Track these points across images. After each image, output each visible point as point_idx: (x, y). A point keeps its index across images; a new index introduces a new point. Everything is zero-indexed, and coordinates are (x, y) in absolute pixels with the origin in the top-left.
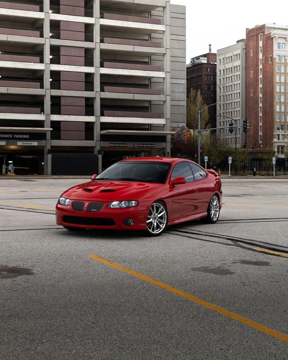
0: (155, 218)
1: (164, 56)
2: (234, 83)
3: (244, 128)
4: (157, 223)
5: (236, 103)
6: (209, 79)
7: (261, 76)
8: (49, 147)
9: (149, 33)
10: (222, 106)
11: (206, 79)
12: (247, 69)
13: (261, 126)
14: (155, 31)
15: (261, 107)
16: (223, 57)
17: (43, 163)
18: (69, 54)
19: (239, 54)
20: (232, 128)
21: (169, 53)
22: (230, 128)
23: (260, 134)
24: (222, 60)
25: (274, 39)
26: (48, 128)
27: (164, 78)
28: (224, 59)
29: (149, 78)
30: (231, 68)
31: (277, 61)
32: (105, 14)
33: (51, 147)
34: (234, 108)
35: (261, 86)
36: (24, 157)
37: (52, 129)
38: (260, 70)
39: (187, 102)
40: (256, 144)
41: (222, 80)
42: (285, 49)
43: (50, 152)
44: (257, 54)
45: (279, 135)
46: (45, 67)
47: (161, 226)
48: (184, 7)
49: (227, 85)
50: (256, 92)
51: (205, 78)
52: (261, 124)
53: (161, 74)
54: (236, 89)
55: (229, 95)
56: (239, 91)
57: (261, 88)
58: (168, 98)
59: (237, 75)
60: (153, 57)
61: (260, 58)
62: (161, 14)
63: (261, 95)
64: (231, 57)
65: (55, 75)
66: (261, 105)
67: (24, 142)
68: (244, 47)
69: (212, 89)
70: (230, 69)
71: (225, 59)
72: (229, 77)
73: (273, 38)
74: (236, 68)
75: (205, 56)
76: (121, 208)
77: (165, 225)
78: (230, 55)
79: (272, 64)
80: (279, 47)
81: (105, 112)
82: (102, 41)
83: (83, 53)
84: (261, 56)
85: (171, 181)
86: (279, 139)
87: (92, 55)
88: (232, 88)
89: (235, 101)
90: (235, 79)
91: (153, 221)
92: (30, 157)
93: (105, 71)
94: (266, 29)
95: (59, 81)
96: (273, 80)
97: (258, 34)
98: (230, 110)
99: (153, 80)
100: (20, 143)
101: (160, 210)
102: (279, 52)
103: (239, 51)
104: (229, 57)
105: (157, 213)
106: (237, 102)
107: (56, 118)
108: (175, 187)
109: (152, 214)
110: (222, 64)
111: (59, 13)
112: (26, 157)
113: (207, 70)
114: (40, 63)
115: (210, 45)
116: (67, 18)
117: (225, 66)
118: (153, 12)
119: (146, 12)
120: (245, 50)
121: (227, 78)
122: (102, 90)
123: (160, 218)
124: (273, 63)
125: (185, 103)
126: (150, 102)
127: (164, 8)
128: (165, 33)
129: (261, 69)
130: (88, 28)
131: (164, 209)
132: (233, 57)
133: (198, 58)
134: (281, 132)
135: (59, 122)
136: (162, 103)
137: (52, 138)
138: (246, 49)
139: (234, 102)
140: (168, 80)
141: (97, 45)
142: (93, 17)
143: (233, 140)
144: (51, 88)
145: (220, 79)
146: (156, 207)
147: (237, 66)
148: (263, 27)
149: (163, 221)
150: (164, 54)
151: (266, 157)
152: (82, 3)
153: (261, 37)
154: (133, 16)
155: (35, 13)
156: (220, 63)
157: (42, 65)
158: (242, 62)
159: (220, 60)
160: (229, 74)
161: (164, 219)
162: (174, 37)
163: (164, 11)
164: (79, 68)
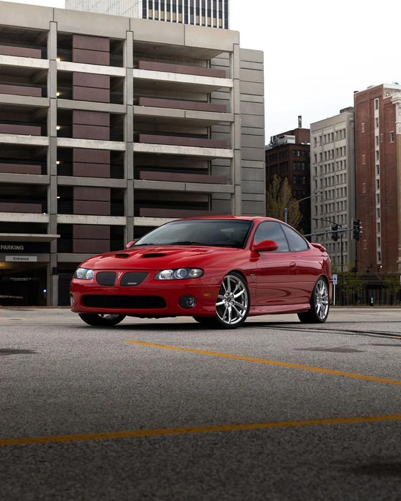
0: (229, 300)
1: (231, 126)
2: (337, 173)
3: (354, 232)
4: (233, 308)
5: (340, 203)
6: (299, 168)
7: (377, 163)
8: (54, 264)
9: (207, 91)
10: (319, 208)
11: (294, 168)
12: (356, 152)
13: (379, 238)
14: (217, 88)
15: (378, 209)
16: (320, 134)
17: (45, 291)
18: (85, 122)
19: (344, 130)
20: (336, 233)
21: (238, 121)
22: (333, 233)
23: (379, 249)
24: (318, 139)
25: (397, 107)
26: (53, 235)
27: (231, 159)
28: (321, 137)
29: (209, 159)
30: (333, 150)
32: (141, 62)
33: (58, 263)
34: (338, 212)
35: (378, 177)
36: (15, 279)
37: (59, 236)
38: (376, 154)
39: (267, 196)
40: (372, 265)
41: (319, 168)
43: (56, 271)
44: (372, 129)
46: (50, 142)
47: (240, 313)
48: (261, 53)
49: (327, 176)
50: (370, 186)
51: (293, 166)
52: (379, 235)
53: (227, 153)
54: (340, 182)
55: (330, 191)
56: (345, 185)
57: (378, 180)
58: (238, 190)
59: (341, 162)
60: (215, 128)
61: (376, 135)
62: (226, 63)
63: (378, 192)
64: (333, 133)
65: (65, 153)
66: (378, 206)
67: (17, 257)
68: (352, 119)
69: (304, 183)
70: (331, 152)
71: (323, 138)
72: (329, 164)
73: (394, 105)
74: (339, 150)
75: (291, 133)
76: (175, 281)
77: (245, 312)
78: (331, 131)
81: (142, 210)
82: (136, 103)
83: (107, 121)
84: (377, 132)
85: (255, 246)
87: (122, 124)
88: (333, 181)
89: (340, 200)
90: (338, 167)
91: (227, 305)
92: (25, 279)
93: (140, 147)
94: (385, 93)
95: (71, 163)
96: (396, 167)
97: (373, 99)
98: (332, 215)
99: (214, 162)
100: (9, 258)
101: (237, 287)
103: (344, 126)
104: (329, 135)
105: (232, 291)
106: (342, 202)
107: (65, 219)
108: (259, 255)
109: (225, 293)
110: (318, 144)
111: (70, 60)
112: (19, 279)
113: (296, 154)
114: (42, 135)
115: (300, 117)
116: (84, 68)
117: (323, 148)
118: (214, 60)
119: (204, 60)
120: (353, 124)
121: (326, 165)
122: (137, 176)
123: (236, 299)
124: (395, 142)
125: (263, 198)
126: (209, 195)
127: (231, 53)
128: (233, 91)
129: (378, 151)
130: (116, 82)
131: (243, 286)
132: (335, 134)
133: (282, 136)
135: (70, 226)
136: (228, 197)
137: (59, 251)
138: (354, 121)
139: (338, 203)
140: (238, 163)
141: (129, 108)
142: (122, 67)
143: (337, 261)
144: (58, 175)
145: (316, 168)
146: (231, 282)
147: (341, 148)
148: (380, 88)
149: (243, 305)
150: (231, 123)
151: (389, 281)
152: (106, 46)
153: (377, 103)
154: (183, 66)
155: (35, 60)
156: (316, 143)
157: (44, 139)
158: (349, 142)
159: (315, 139)
160: (330, 159)
161: (243, 302)
162: (245, 98)
163: (230, 59)
164: (102, 143)
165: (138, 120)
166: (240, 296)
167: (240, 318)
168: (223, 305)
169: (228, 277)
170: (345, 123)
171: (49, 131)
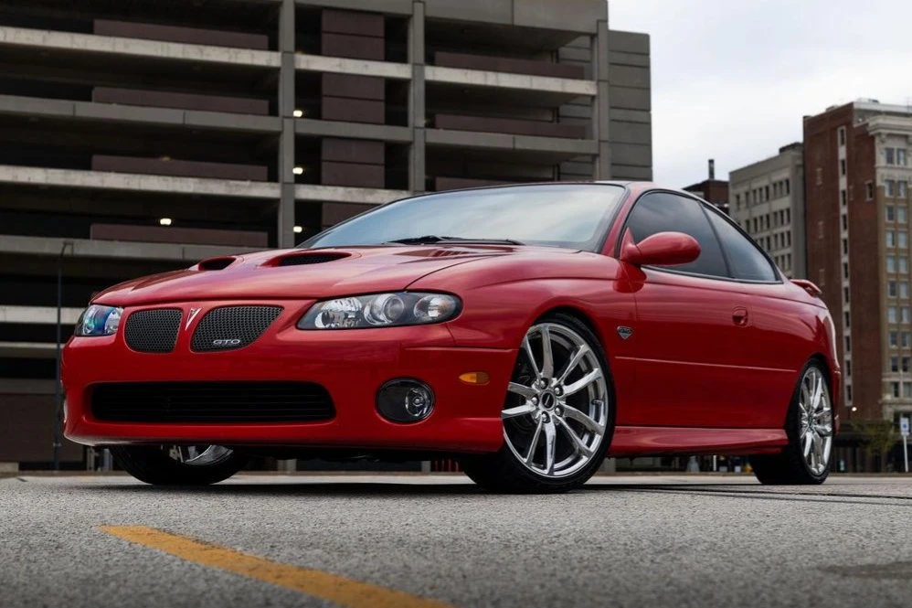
0: (548, 400)
1: (593, 162)
2: (776, 254)
4: (559, 428)
7: (845, 235)
9: (551, 103)
12: (808, 216)
13: (848, 361)
14: (569, 99)
15: (847, 313)
16: (745, 188)
18: (343, 158)
19: (787, 181)
21: (606, 153)
23: (848, 381)
24: (743, 198)
25: (877, 139)
28: (747, 194)
30: (768, 216)
31: (887, 194)
32: (439, 54)
35: (845, 259)
38: (842, 219)
42: (906, 163)
44: (836, 179)
45: (896, 385)
46: (283, 193)
47: (583, 442)
48: (645, 39)
50: (833, 274)
52: (848, 356)
56: (789, 273)
57: (846, 264)
59: (782, 234)
60: (566, 167)
61: (841, 189)
62: (585, 55)
63: (846, 283)
64: (767, 188)
66: (847, 308)
68: (800, 162)
70: (765, 219)
71: (751, 195)
73: (872, 138)
74: (779, 214)
75: (698, 188)
77: (598, 439)
78: (764, 183)
79: (875, 203)
80: (890, 160)
82: (430, 124)
83: (380, 155)
84: (843, 183)
86: (897, 394)
90: (777, 243)
91: (540, 415)
94: (856, 117)
95: (319, 227)
96: (877, 243)
97: (835, 129)
101: (574, 360)
102: (891, 172)
103: (785, 174)
104: (761, 190)
105: (557, 373)
109: (533, 376)
110: (743, 206)
111: (319, 52)
114: (269, 181)
115: (712, 162)
116: (340, 65)
117: (750, 212)
118: (565, 51)
119: (548, 50)
120: (801, 172)
123: (571, 400)
124: (875, 200)
127: (593, 36)
128: (596, 100)
129: (845, 216)
130: (396, 90)
131: (594, 360)
132: (771, 189)
134: (901, 377)
138: (804, 166)
141: (417, 134)
142: (406, 62)
146: (554, 344)
147: (782, 212)
148: (848, 109)
149: (591, 418)
150: (595, 157)
151: (871, 432)
152: (379, 28)
153: (842, 135)
154: (510, 60)
155: (256, 53)
156: (738, 203)
157: (273, 188)
158: (795, 201)
159: (738, 197)
160: (762, 230)
161: (593, 409)
162: (619, 114)
163: (591, 49)
164: (371, 194)
165: (433, 153)
166: (584, 390)
167: (584, 460)
168: (528, 416)
169: (545, 328)
170: (787, 169)
171: (280, 173)
